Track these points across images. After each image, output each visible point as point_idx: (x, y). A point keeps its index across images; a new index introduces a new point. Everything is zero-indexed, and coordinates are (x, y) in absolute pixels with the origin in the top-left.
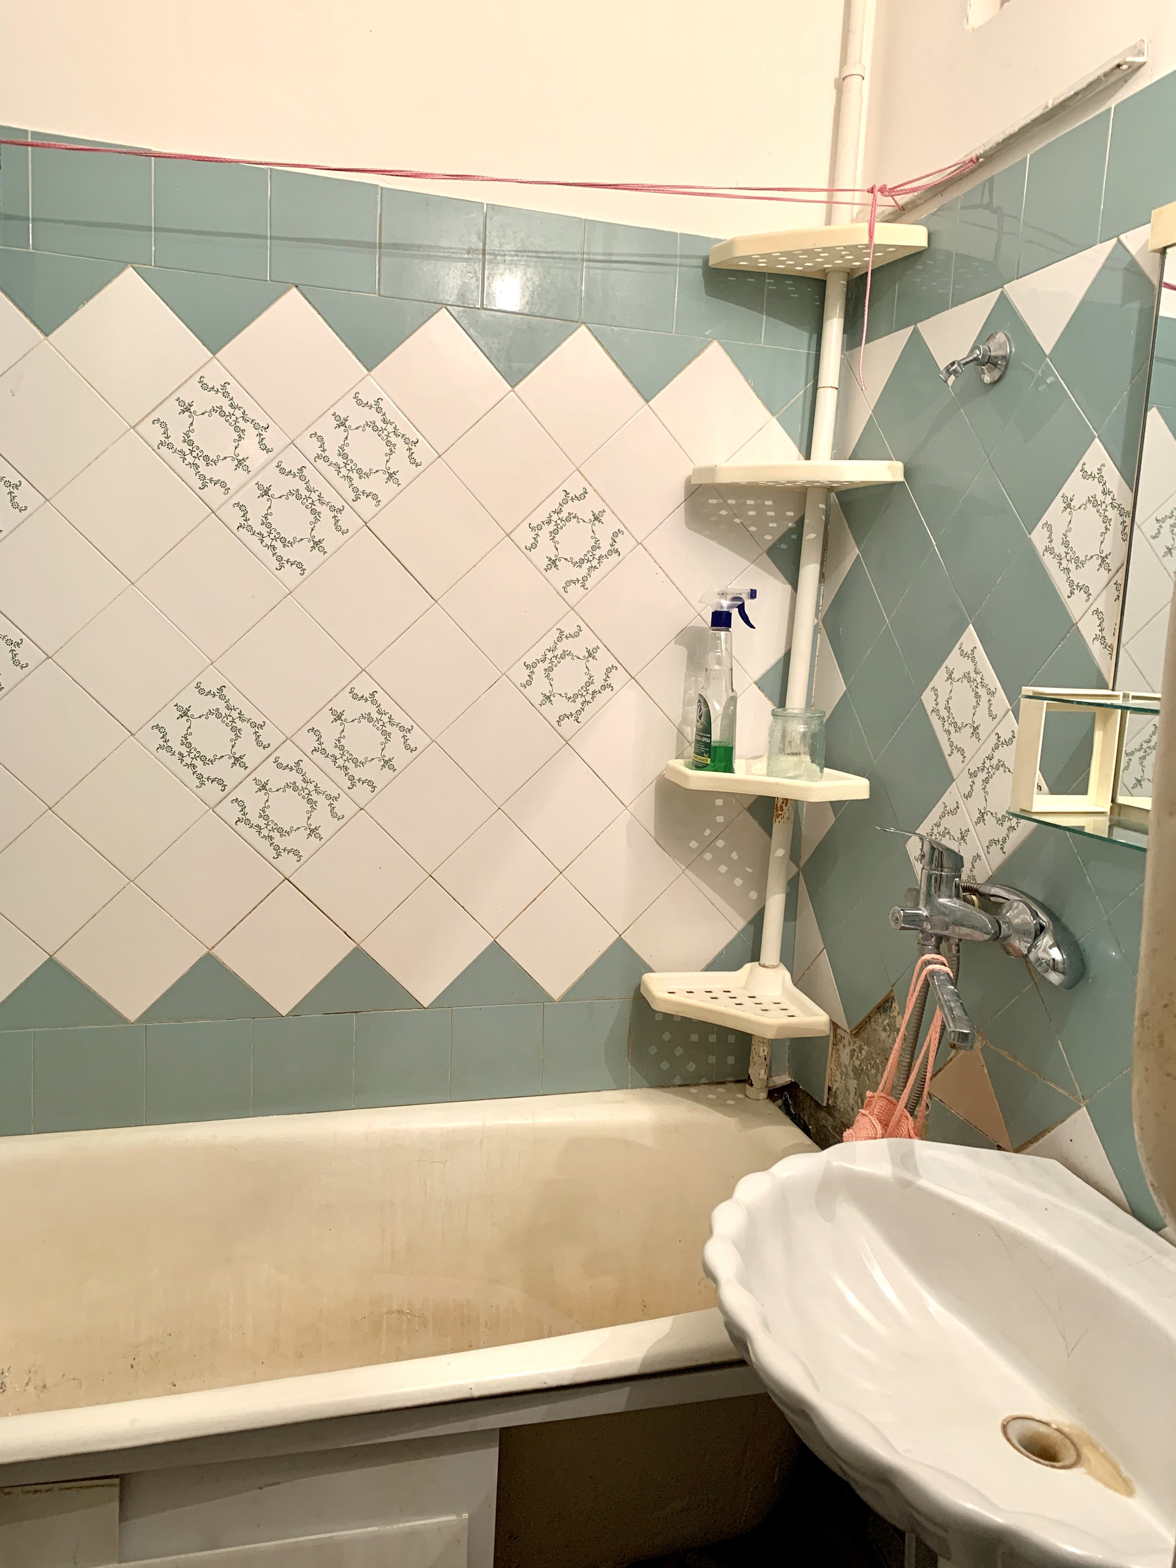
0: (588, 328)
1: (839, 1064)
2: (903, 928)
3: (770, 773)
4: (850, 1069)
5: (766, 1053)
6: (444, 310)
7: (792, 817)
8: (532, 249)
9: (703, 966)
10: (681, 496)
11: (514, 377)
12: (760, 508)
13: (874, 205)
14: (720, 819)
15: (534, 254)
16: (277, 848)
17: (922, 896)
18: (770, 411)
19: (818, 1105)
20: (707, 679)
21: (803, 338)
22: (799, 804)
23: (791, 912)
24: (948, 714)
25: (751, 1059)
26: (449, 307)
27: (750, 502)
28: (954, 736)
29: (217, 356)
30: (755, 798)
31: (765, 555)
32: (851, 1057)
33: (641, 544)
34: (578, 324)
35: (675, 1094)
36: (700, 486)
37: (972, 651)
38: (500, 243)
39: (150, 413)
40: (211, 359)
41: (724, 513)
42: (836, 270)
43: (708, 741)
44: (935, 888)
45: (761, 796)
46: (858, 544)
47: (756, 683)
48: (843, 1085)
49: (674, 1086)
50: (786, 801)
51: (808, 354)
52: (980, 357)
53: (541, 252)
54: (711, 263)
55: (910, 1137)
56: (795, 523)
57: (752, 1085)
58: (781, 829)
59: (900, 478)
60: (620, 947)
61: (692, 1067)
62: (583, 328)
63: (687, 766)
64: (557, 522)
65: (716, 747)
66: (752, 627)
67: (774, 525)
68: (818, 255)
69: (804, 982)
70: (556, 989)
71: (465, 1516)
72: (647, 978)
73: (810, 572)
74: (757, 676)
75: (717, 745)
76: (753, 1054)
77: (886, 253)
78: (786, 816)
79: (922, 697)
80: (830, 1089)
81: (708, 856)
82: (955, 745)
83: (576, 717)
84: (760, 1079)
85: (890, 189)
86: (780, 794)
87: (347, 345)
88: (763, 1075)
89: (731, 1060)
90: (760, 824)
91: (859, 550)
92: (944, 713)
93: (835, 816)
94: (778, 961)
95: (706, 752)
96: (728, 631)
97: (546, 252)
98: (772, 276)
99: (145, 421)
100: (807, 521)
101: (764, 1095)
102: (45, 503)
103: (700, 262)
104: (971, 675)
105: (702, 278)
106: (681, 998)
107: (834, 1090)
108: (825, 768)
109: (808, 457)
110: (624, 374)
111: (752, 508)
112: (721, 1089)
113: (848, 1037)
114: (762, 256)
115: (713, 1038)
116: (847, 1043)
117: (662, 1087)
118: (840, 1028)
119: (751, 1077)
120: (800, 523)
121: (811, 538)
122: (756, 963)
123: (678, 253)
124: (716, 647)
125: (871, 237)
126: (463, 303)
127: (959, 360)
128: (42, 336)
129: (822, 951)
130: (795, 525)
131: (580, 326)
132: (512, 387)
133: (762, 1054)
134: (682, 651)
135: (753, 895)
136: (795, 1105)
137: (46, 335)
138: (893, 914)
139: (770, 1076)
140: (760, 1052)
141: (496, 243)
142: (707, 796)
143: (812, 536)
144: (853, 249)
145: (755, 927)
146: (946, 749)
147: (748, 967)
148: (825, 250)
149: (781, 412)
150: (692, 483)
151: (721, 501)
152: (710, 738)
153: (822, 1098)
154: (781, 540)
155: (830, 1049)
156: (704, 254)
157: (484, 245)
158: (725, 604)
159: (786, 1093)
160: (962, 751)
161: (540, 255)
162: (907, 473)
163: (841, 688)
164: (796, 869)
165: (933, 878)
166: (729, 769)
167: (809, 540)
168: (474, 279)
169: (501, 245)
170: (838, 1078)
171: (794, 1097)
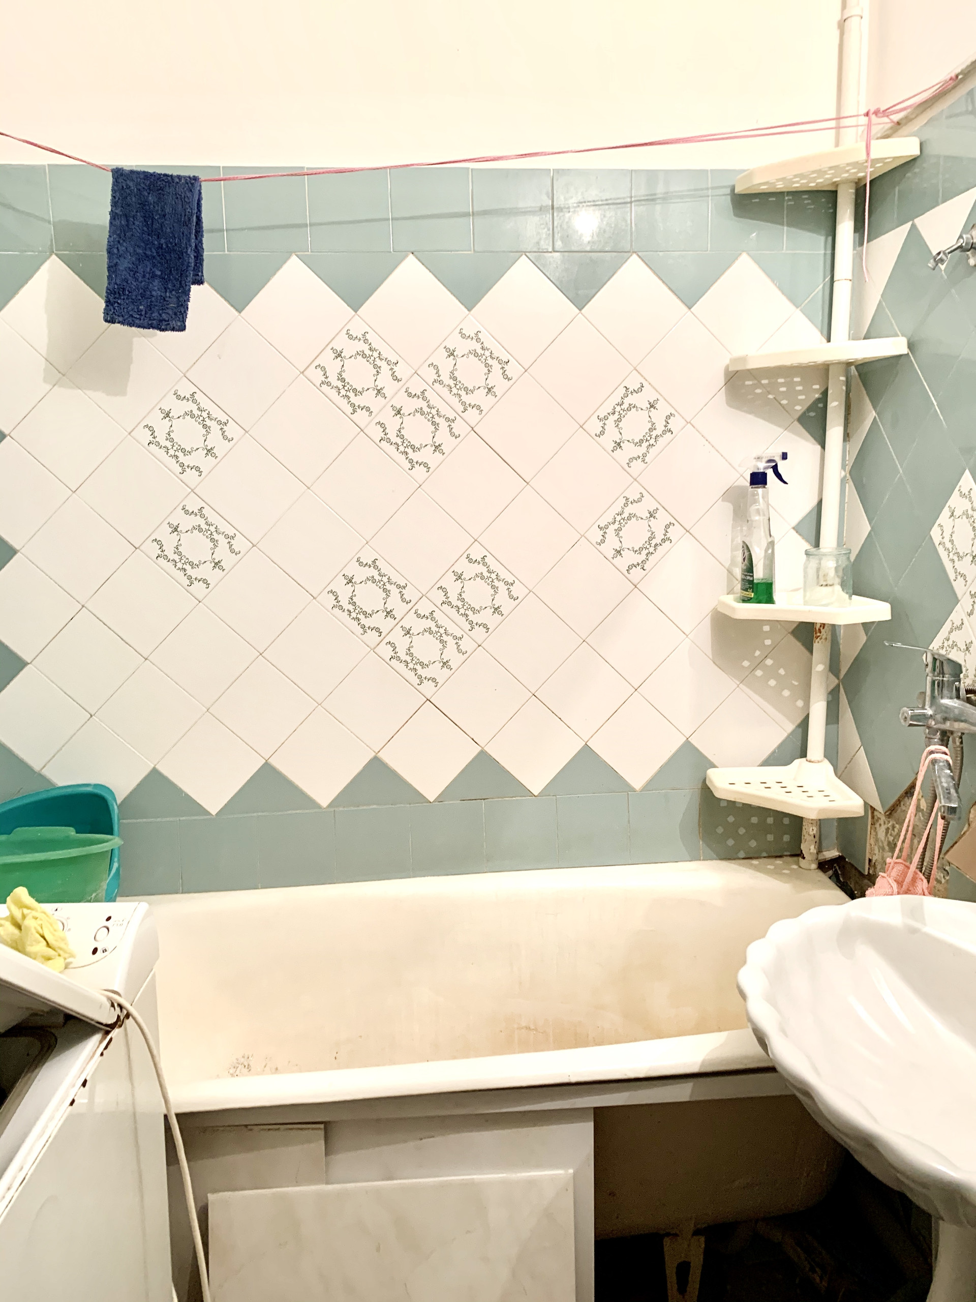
0: (638, 255)
1: (877, 840)
2: (911, 725)
3: (806, 603)
4: (885, 844)
5: (815, 832)
6: (524, 256)
7: (829, 637)
8: (590, 200)
9: (759, 762)
10: (722, 382)
11: (580, 302)
12: (790, 385)
13: (869, 125)
14: (768, 642)
15: (592, 203)
16: (420, 677)
17: (928, 699)
18: (794, 304)
19: (862, 875)
20: (750, 529)
21: (819, 241)
22: (837, 627)
23: (833, 716)
24: (952, 546)
25: (803, 837)
26: (527, 254)
27: (781, 380)
28: (957, 564)
29: (358, 313)
30: (797, 623)
31: (796, 423)
32: (887, 833)
33: (690, 422)
34: (630, 254)
35: (740, 865)
36: (737, 371)
37: (969, 492)
38: (565, 198)
39: (313, 361)
40: (354, 316)
41: (758, 391)
42: (846, 182)
43: (751, 579)
44: (938, 691)
45: (802, 622)
46: (875, 408)
47: (794, 528)
48: (880, 857)
49: (739, 859)
50: (823, 625)
51: (825, 254)
52: (964, 245)
53: (598, 201)
54: (736, 191)
55: (924, 895)
56: (821, 394)
57: (804, 858)
58: (820, 648)
59: (904, 350)
60: (688, 748)
61: (753, 844)
62: (635, 256)
63: (736, 600)
64: (620, 412)
65: (758, 584)
66: (785, 483)
67: (803, 397)
68: (825, 173)
69: (845, 774)
70: (637, 781)
71: (571, 1171)
72: (711, 773)
73: (835, 433)
74: (794, 522)
75: (758, 581)
76: (804, 832)
77: (885, 163)
78: (824, 637)
79: (932, 533)
80: (870, 860)
81: (759, 673)
82: (958, 571)
83: (642, 565)
84: (811, 853)
85: (883, 111)
86: (818, 619)
87: (452, 293)
88: (813, 849)
89: (786, 838)
90: (803, 645)
91: (876, 412)
92: (948, 545)
93: (867, 635)
94: (823, 755)
95: (750, 588)
96: (764, 487)
97: (602, 201)
98: (789, 193)
99: (310, 367)
100: (830, 392)
101: (814, 866)
102: (245, 434)
103: (728, 191)
104: (969, 512)
105: (730, 204)
106: (740, 788)
107: (874, 861)
108: (853, 596)
109: (829, 340)
110: (670, 289)
111: (782, 385)
112: (779, 862)
113: (883, 818)
114: (778, 180)
115: (770, 820)
116: (882, 823)
117: (729, 859)
118: (876, 810)
119: (803, 852)
120: (825, 393)
121: (835, 406)
122: (804, 759)
123: (710, 186)
124: (755, 501)
125: (868, 154)
126: (539, 249)
127: (944, 250)
128: (236, 313)
129: (860, 748)
130: (821, 396)
131: (631, 255)
132: (580, 310)
133: (811, 833)
134: (728, 507)
135: (800, 703)
136: (843, 874)
137: (240, 311)
138: (903, 713)
139: (820, 851)
140: (810, 831)
141: (562, 198)
142: (754, 625)
143: (835, 404)
144: (855, 164)
145: (802, 730)
146: (952, 576)
147: (798, 762)
148: (831, 168)
149: (803, 305)
150: (730, 370)
151: (756, 382)
152: (753, 576)
153: (864, 870)
154: (809, 409)
155: (869, 827)
156: (731, 183)
157: (553, 201)
158: (761, 466)
159: (835, 865)
160: (963, 576)
161: (597, 203)
162: (911, 346)
163: (867, 528)
164: (836, 681)
165: (936, 682)
166: (770, 600)
167: (832, 407)
168: (546, 230)
169: (566, 199)
170: (876, 851)
171: (843, 868)
